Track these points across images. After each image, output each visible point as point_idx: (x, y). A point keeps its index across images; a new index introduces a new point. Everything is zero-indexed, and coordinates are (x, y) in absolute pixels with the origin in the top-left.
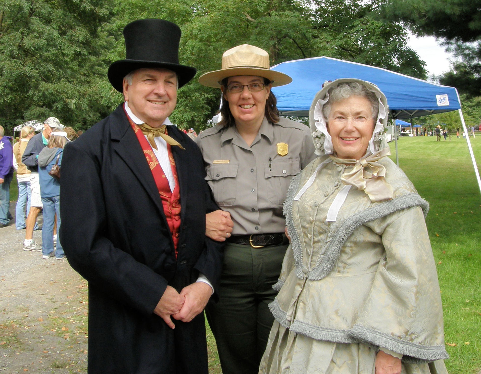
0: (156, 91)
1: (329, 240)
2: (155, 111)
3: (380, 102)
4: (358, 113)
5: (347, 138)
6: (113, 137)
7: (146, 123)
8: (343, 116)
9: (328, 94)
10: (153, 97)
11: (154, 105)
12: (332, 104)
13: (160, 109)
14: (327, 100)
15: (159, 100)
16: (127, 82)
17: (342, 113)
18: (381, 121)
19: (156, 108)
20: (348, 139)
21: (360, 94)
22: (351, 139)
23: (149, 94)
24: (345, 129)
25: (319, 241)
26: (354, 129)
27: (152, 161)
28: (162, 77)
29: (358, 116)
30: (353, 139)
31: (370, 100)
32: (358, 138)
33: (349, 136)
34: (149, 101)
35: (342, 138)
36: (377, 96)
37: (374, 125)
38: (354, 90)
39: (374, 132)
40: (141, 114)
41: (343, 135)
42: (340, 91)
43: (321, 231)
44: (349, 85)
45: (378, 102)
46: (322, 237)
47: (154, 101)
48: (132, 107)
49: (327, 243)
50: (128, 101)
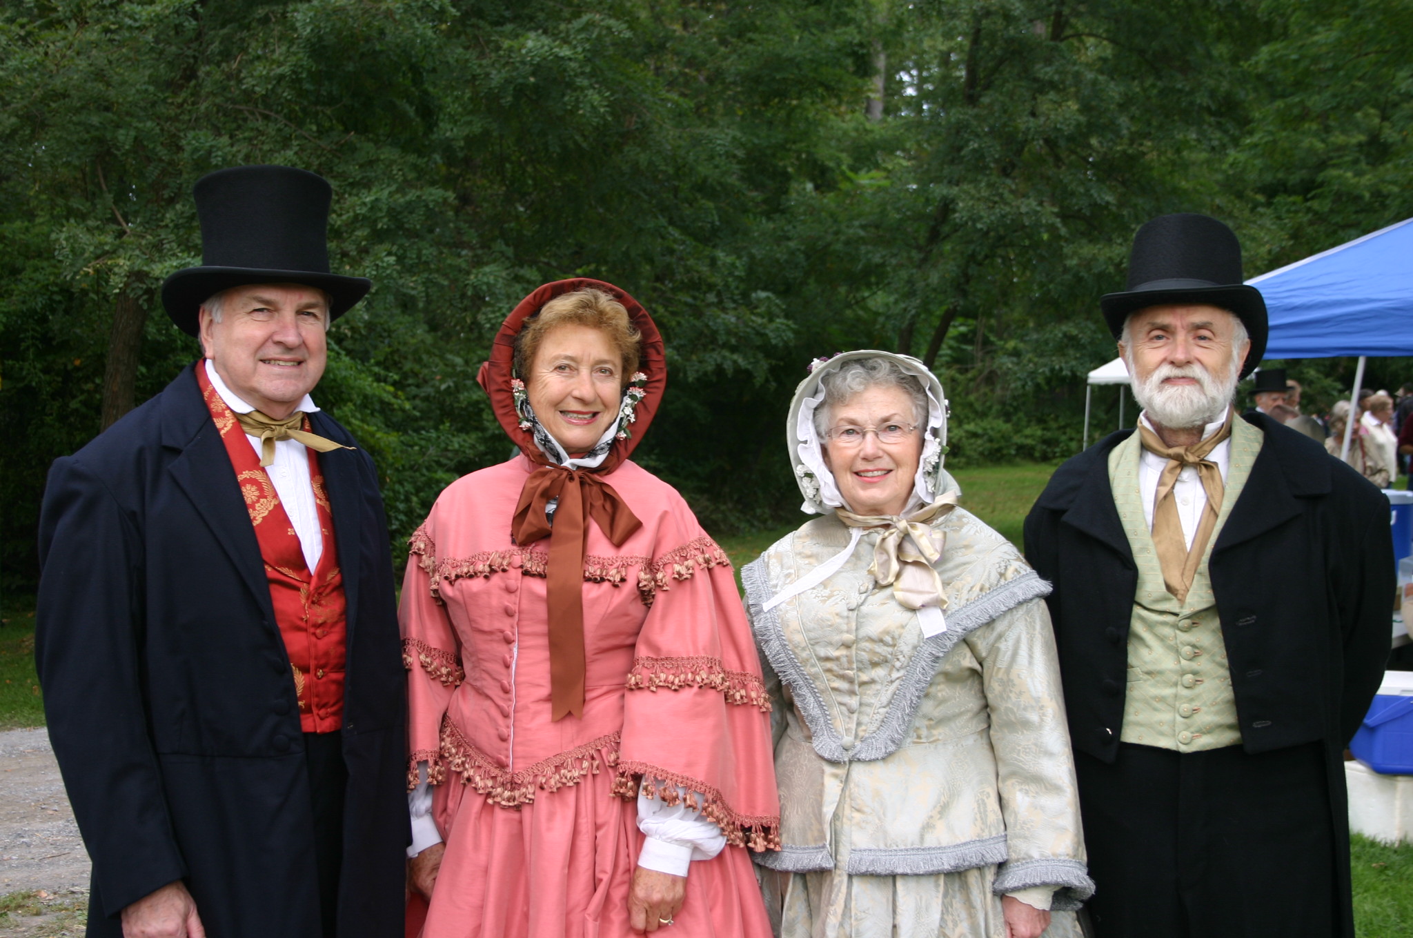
0: (277, 338)
1: (895, 675)
2: (278, 382)
3: (929, 394)
4: (886, 420)
5: (868, 471)
6: (167, 441)
7: (258, 411)
8: (854, 430)
9: (821, 386)
10: (272, 351)
11: (276, 370)
12: (832, 406)
13: (288, 377)
14: (821, 397)
15: (287, 357)
16: (210, 314)
17: (852, 422)
18: (935, 432)
19: (280, 376)
20: (870, 474)
21: (887, 381)
22: (876, 473)
23: (263, 345)
24: (862, 455)
25: (873, 681)
26: (881, 453)
27: (265, 497)
28: (289, 302)
29: (888, 426)
30: (880, 473)
31: (910, 394)
32: (890, 471)
33: (870, 467)
34: (263, 361)
35: (857, 473)
36: (922, 382)
37: (922, 443)
38: (873, 373)
39: (922, 457)
40: (245, 391)
41: (861, 466)
42: (845, 379)
43: (876, 659)
44: (863, 366)
45: (926, 395)
46: (879, 673)
47: (275, 360)
48: (224, 373)
49: (892, 682)
50: (214, 359)
